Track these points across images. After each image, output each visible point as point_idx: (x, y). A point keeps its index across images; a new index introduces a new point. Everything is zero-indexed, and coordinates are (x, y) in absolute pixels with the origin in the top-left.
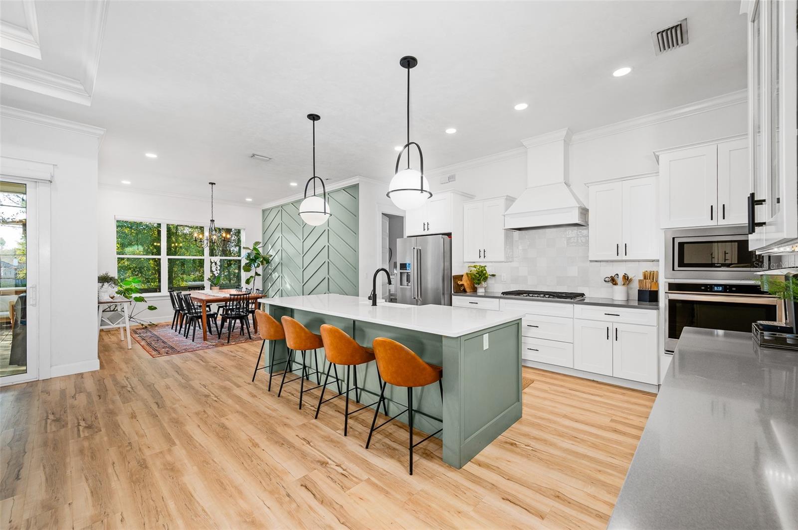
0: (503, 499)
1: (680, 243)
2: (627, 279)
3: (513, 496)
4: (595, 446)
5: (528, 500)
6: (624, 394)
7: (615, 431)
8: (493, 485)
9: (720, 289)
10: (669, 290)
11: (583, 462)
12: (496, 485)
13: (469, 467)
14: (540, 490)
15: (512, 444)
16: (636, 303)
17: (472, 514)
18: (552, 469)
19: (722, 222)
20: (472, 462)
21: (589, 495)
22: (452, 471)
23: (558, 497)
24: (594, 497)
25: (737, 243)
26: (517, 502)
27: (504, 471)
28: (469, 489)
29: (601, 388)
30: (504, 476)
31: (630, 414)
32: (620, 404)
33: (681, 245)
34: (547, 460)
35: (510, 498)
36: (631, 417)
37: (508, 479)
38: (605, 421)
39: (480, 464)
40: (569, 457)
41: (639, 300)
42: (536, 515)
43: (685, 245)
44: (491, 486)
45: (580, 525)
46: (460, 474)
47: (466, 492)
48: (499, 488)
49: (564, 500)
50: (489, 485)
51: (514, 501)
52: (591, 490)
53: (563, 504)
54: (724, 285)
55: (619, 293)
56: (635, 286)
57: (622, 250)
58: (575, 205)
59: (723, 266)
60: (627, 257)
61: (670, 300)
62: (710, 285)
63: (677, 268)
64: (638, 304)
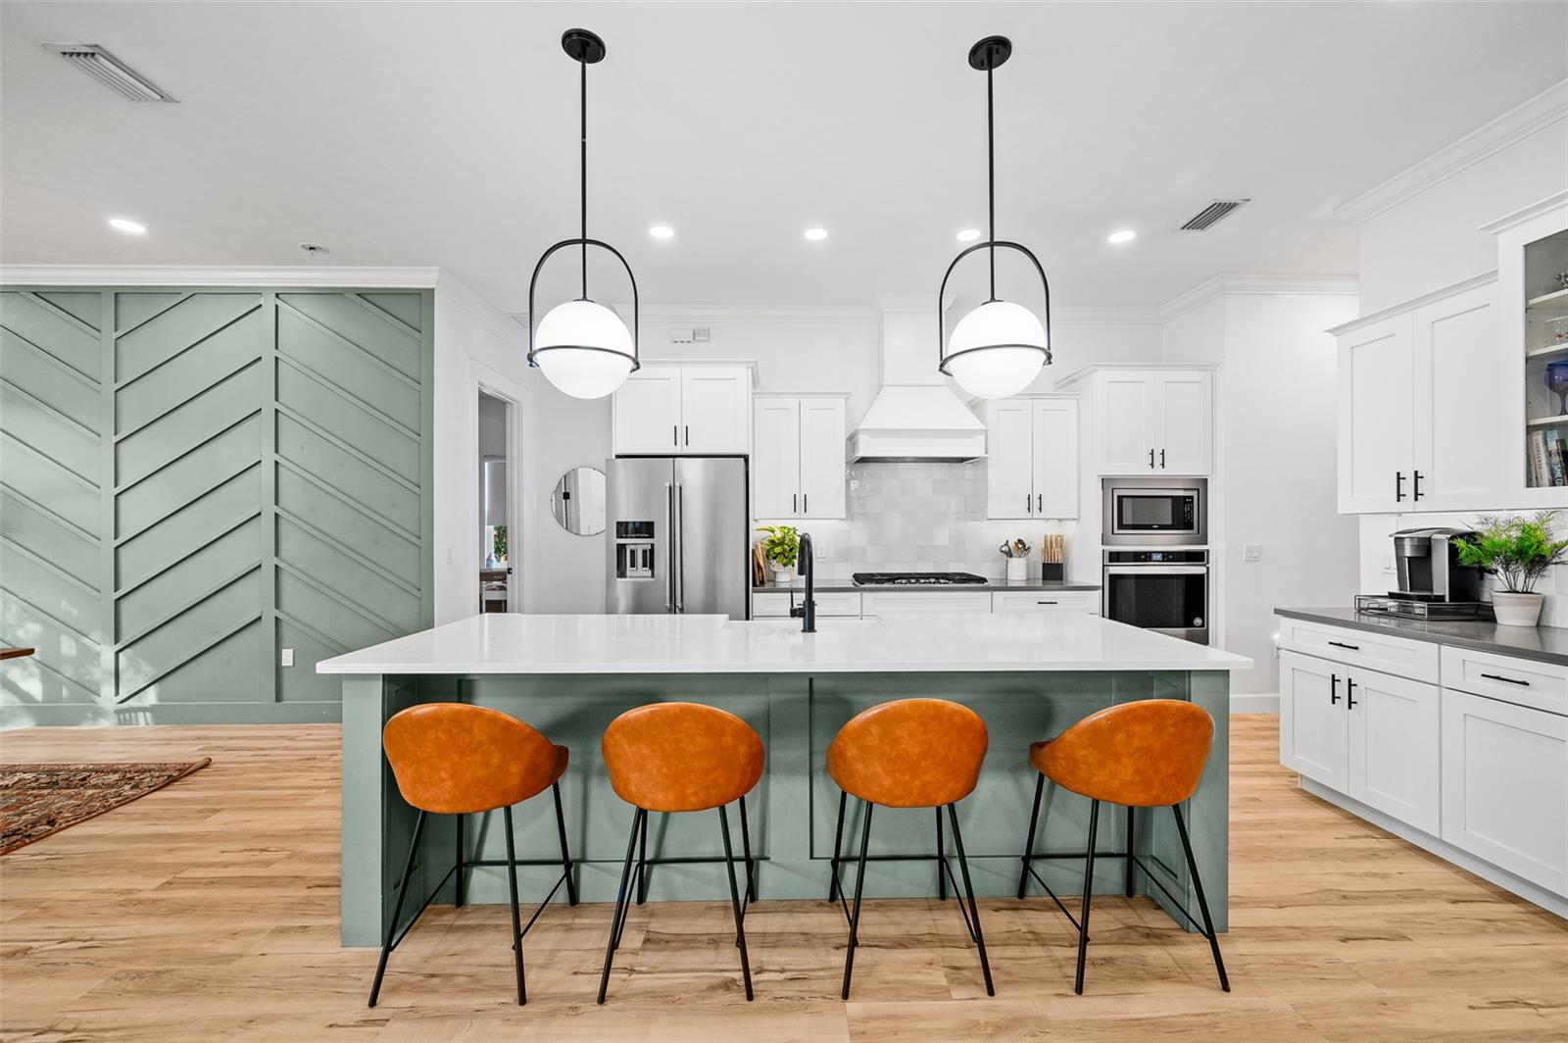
1: (1119, 497)
2: (1023, 548)
9: (1159, 557)
10: (1110, 561)
16: (1040, 583)
19: (1158, 471)
25: (1170, 500)
33: (1120, 498)
41: (1044, 579)
43: (1124, 499)
54: (1163, 553)
55: (1018, 570)
56: (1037, 557)
57: (1034, 504)
58: (978, 428)
59: (1162, 527)
60: (1041, 515)
61: (1111, 576)
62: (1151, 553)
63: (1116, 531)
64: (1043, 584)
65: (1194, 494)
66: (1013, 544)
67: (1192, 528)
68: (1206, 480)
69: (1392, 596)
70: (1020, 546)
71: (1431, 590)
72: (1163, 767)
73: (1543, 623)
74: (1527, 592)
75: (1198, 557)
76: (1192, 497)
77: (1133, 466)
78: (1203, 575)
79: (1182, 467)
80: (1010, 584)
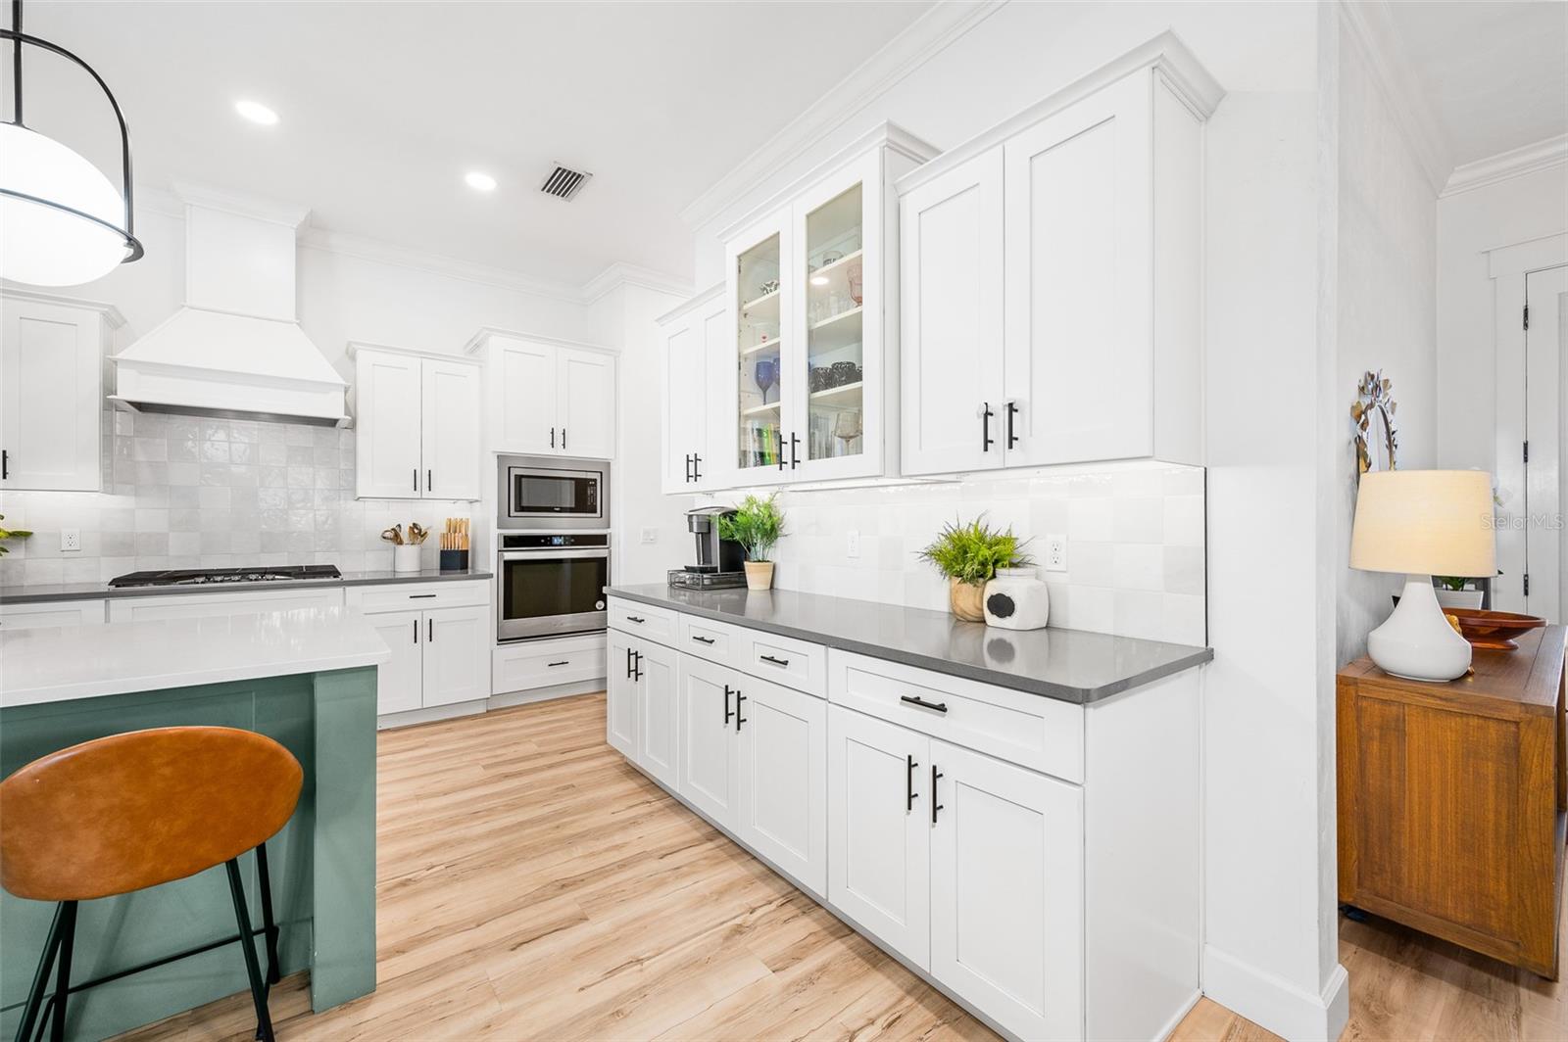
0: (513, 949)
1: (516, 476)
2: (418, 533)
3: (517, 935)
4: (511, 807)
5: (541, 921)
6: (449, 730)
7: (507, 776)
8: (470, 951)
9: (561, 541)
10: (505, 547)
11: (528, 831)
12: (475, 947)
13: (384, 971)
14: (535, 899)
15: (404, 884)
16: (437, 573)
17: (507, 1006)
18: (509, 865)
19: (559, 451)
20: (379, 961)
21: (585, 857)
22: (369, 1004)
23: (564, 886)
24: (592, 854)
25: (573, 482)
26: (537, 934)
27: (456, 922)
28: (446, 990)
29: (409, 736)
30: (467, 928)
31: (495, 749)
32: (461, 745)
33: (519, 478)
34: (488, 862)
35: (520, 940)
36: (499, 752)
37: (479, 926)
38: (478, 773)
39: (400, 951)
40: (505, 839)
41: (442, 568)
42: (577, 924)
43: (522, 479)
44: (470, 955)
45: (623, 888)
46: (393, 993)
47: (447, 999)
48: (486, 945)
49: (574, 883)
50: (466, 955)
51: (528, 938)
52: (579, 851)
53: (576, 889)
54: (565, 536)
55: (408, 559)
56: (435, 544)
57: (422, 481)
58: (338, 382)
59: (563, 510)
60: (431, 495)
61: (506, 562)
62: (551, 537)
63: (513, 513)
64: (441, 574)
65: (597, 476)
66: (407, 529)
67: (595, 512)
68: (609, 463)
69: (689, 569)
70: (416, 531)
71: (711, 563)
72: (160, 827)
73: (775, 586)
74: (763, 561)
75: (601, 540)
76: (595, 480)
77: (531, 444)
78: (606, 558)
79: (583, 449)
80: (398, 576)
